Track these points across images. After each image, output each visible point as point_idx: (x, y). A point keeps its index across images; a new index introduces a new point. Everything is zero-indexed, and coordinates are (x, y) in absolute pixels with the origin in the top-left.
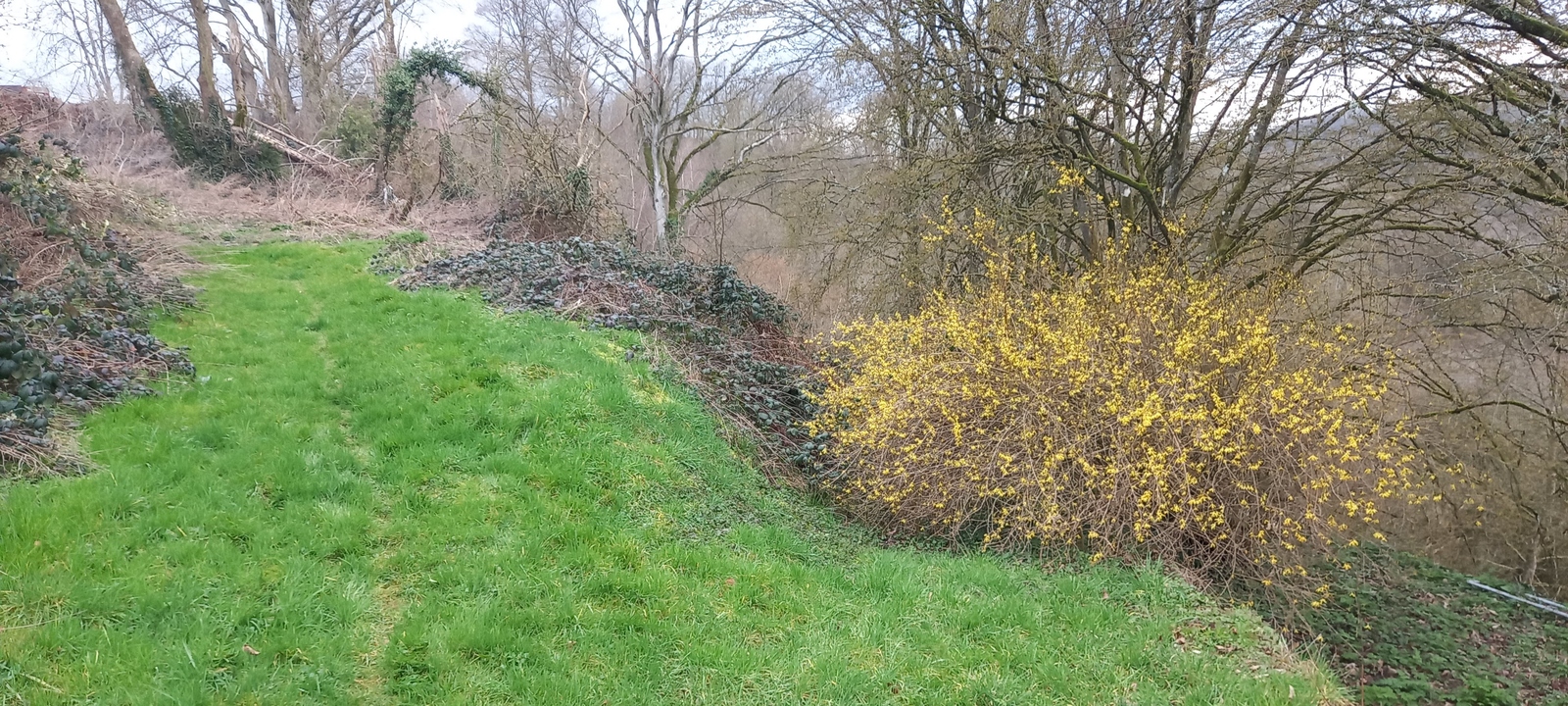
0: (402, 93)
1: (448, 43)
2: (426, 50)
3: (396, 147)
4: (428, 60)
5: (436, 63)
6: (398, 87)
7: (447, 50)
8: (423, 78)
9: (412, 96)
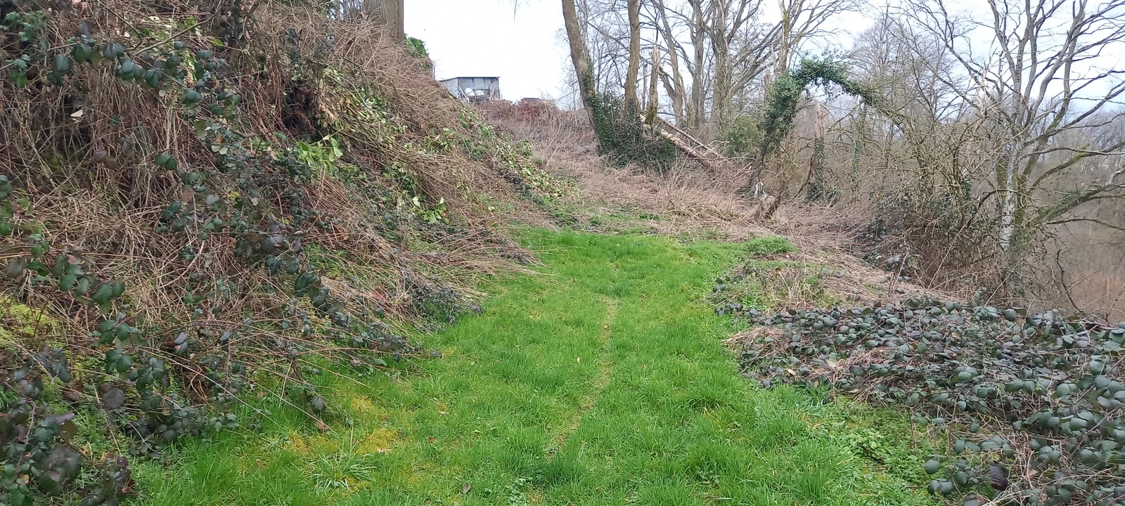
0: (786, 99)
1: (838, 53)
2: (816, 61)
3: (772, 148)
4: (815, 70)
5: (823, 73)
6: (785, 93)
7: (835, 60)
8: (808, 86)
9: (795, 102)
